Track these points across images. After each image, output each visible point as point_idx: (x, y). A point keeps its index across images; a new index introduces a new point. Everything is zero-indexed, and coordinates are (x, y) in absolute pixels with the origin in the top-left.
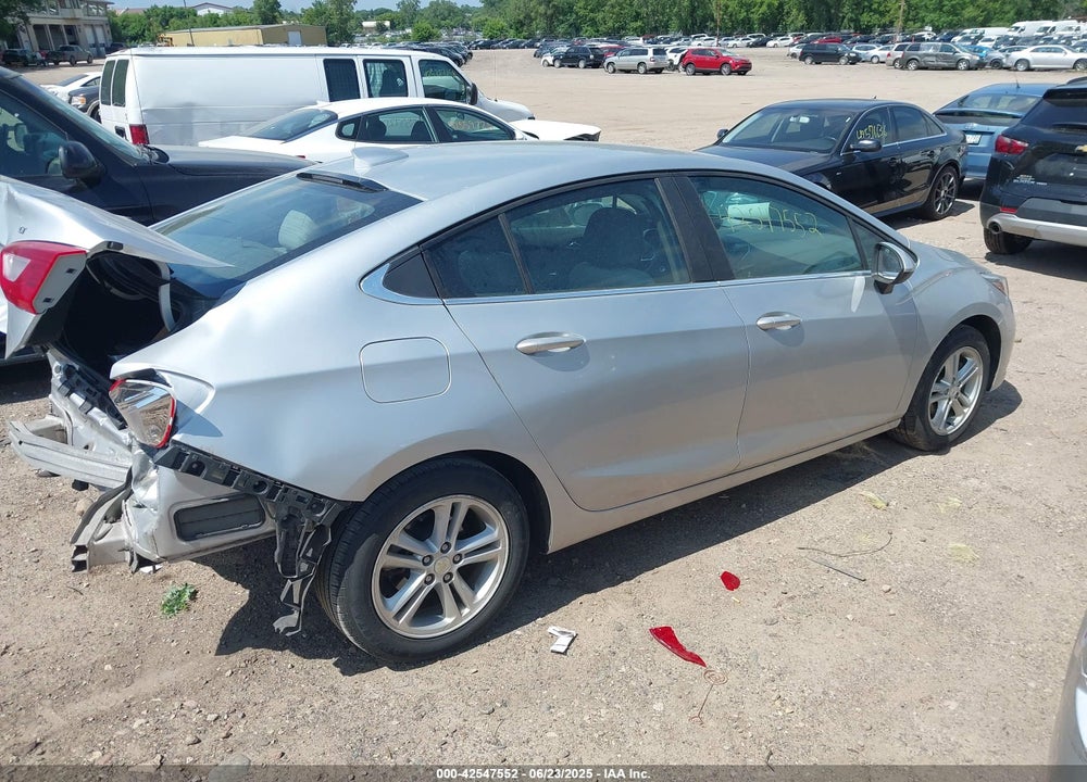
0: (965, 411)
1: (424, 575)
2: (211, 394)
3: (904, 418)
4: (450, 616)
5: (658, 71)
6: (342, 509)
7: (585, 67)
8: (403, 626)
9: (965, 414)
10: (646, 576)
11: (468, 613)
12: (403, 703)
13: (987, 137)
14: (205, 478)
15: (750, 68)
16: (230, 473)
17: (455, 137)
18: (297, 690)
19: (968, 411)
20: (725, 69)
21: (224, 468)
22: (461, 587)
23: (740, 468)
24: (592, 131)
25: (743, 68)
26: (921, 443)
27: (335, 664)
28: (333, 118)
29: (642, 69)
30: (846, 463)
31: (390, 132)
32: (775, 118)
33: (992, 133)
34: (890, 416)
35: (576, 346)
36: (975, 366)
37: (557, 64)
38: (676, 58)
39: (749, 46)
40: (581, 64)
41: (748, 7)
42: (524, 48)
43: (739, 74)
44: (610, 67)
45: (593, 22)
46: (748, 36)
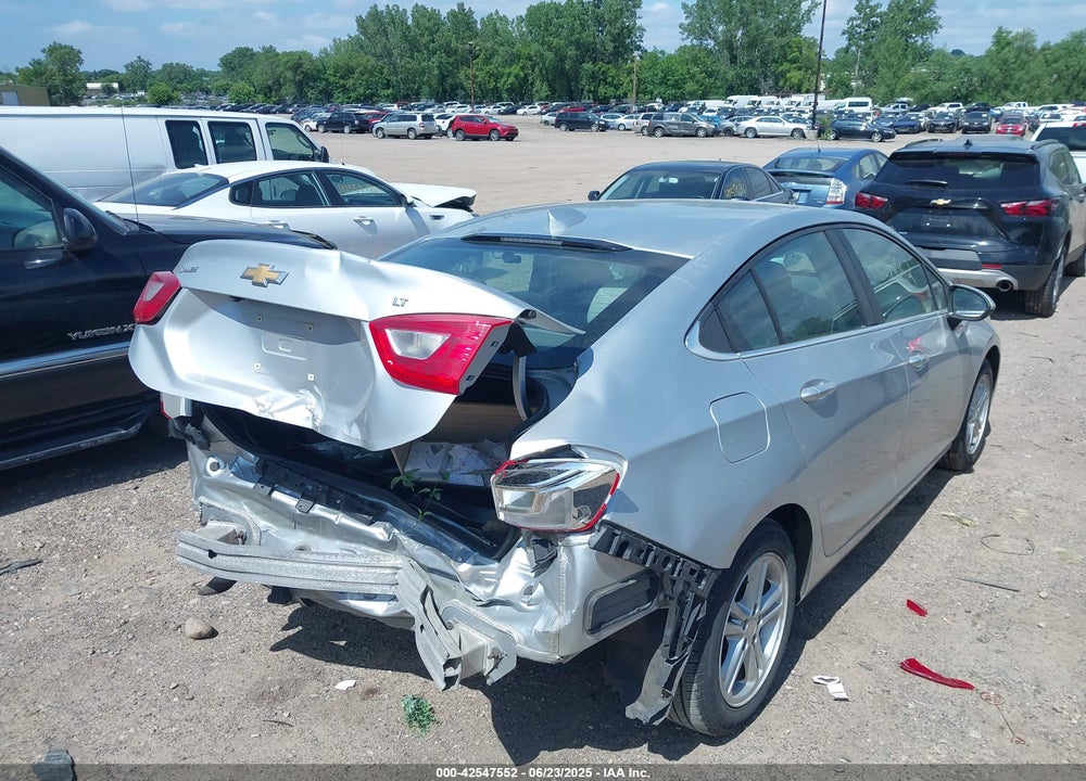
1: (742, 641)
2: (625, 467)
5: (427, 136)
7: (350, 133)
8: (730, 697)
11: (763, 675)
13: (805, 194)
14: (629, 560)
15: (517, 134)
16: (648, 550)
19: (981, 432)
20: (494, 135)
21: (643, 546)
24: (469, 193)
25: (510, 135)
29: (412, 135)
31: (266, 197)
33: (809, 191)
37: (321, 129)
38: (445, 125)
39: (500, 113)
40: (347, 129)
41: (497, 77)
42: (275, 113)
43: (507, 140)
44: (380, 132)
45: (345, 89)
46: (498, 104)
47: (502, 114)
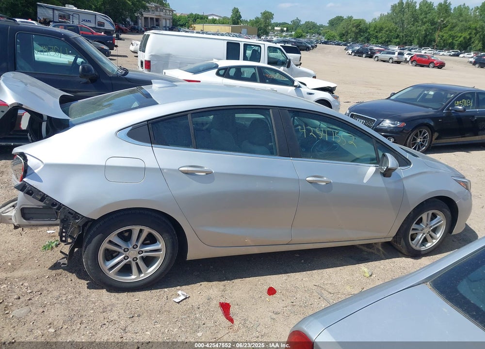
0: (434, 241)
1: (124, 256)
2: (42, 166)
3: (394, 237)
4: (135, 275)
5: (398, 62)
6: (87, 220)
7: (365, 57)
8: (112, 274)
9: (433, 243)
10: (237, 281)
11: (143, 276)
12: (101, 305)
14: (33, 197)
15: (444, 66)
16: (43, 197)
17: (267, 81)
18: (67, 289)
19: (435, 242)
20: (431, 65)
21: (40, 195)
22: (142, 265)
23: (291, 243)
25: (441, 66)
26: (404, 251)
27: (87, 284)
28: (216, 66)
29: (391, 61)
30: (365, 253)
32: (420, 91)
34: (385, 235)
35: (209, 173)
36: (441, 220)
37: (353, 54)
38: (408, 58)
39: (450, 55)
40: (364, 56)
41: (453, 37)
42: (342, 45)
43: (439, 68)
44: (376, 58)
45: (376, 37)
46: (451, 51)
47: (451, 56)
